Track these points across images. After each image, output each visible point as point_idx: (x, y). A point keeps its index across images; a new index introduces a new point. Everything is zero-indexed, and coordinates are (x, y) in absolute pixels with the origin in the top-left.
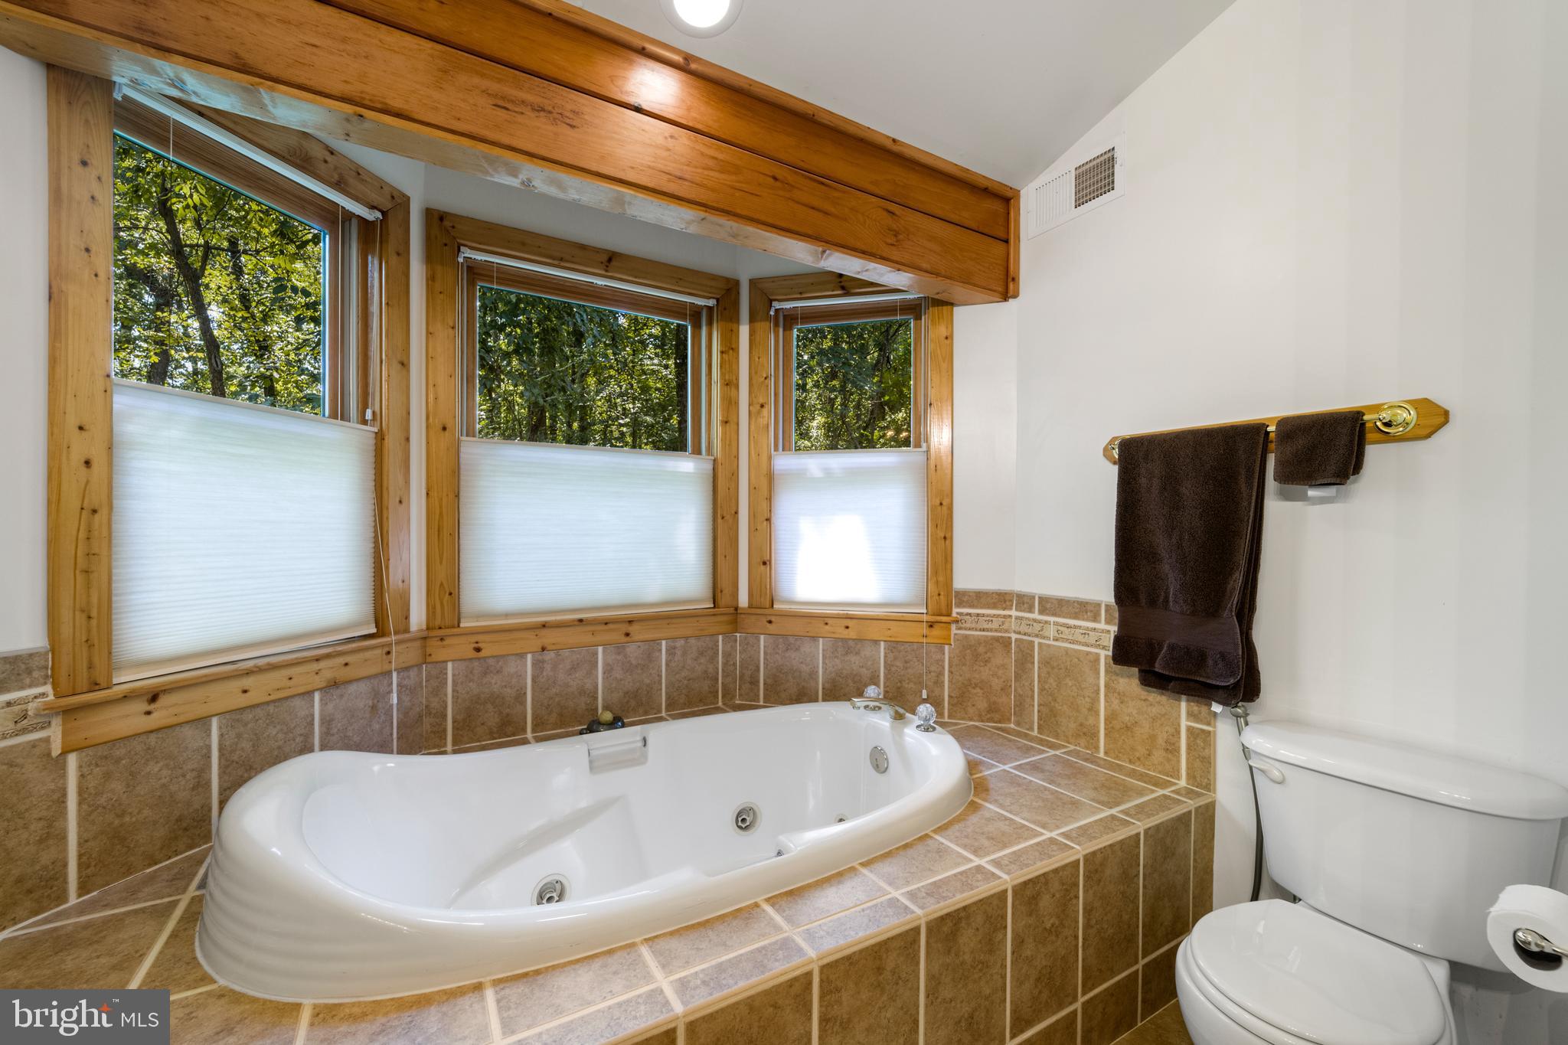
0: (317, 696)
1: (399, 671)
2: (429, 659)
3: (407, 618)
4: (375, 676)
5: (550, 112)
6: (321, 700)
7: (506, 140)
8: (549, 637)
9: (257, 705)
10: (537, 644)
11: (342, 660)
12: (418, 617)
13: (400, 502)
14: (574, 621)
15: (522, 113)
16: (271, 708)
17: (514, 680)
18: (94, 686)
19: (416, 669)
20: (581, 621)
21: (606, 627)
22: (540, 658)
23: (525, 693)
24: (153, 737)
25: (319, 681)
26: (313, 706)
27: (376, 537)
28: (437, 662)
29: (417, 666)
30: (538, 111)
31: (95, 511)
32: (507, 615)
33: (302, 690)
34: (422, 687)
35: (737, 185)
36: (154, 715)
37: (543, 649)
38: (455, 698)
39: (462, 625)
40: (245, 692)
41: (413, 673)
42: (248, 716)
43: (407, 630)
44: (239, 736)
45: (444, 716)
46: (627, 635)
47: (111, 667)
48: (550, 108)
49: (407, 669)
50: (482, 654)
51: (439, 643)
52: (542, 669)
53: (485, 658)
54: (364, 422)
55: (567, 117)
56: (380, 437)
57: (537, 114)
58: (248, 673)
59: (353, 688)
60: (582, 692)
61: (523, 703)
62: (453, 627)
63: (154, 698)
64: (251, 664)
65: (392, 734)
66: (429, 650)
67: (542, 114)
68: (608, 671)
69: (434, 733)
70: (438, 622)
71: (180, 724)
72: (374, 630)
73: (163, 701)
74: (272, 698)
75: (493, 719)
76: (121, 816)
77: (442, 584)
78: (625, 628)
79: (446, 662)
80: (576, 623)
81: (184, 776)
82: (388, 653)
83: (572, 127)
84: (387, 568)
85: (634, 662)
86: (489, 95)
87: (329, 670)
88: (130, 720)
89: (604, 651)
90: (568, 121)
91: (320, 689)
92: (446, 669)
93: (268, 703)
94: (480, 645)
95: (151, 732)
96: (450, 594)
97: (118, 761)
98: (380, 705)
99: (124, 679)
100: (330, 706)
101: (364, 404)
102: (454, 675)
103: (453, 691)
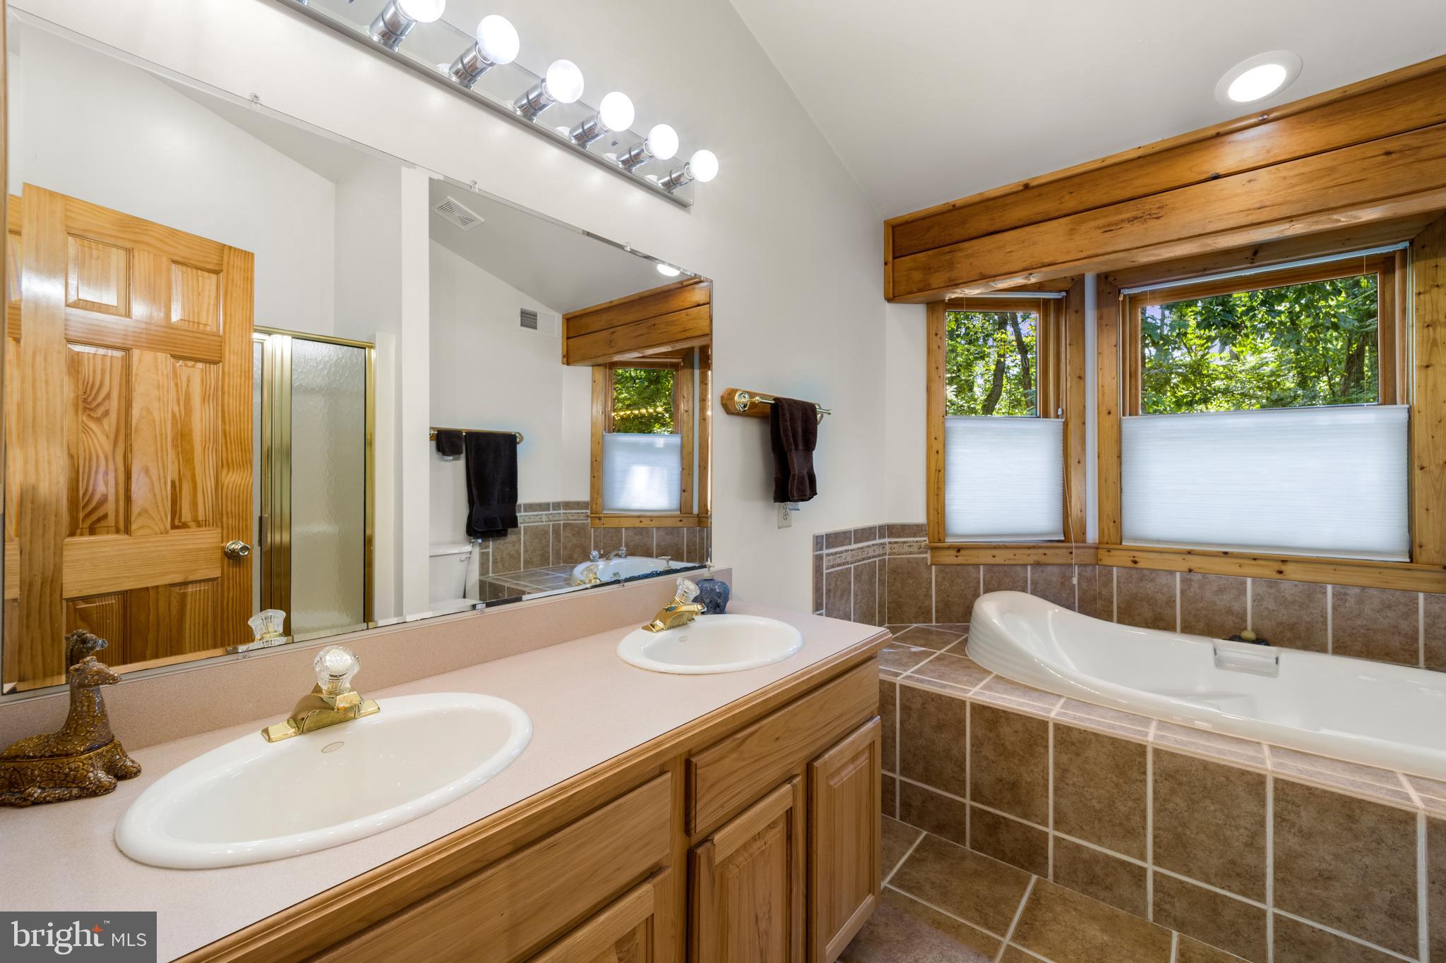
0: (1029, 568)
1: (1080, 566)
2: (1100, 563)
3: (1084, 533)
4: (1063, 565)
5: (1141, 217)
6: (1031, 571)
7: (1110, 249)
8: (1194, 562)
9: (1000, 565)
10: (1184, 566)
11: (1042, 551)
12: (1092, 535)
13: (1079, 462)
14: (1219, 552)
15: (1121, 228)
16: (1006, 568)
17: (1165, 590)
18: (940, 541)
19: (1091, 567)
20: (1226, 553)
21: (1254, 562)
22: (1188, 577)
23: (1175, 601)
24: (958, 567)
25: (1031, 559)
26: (1027, 573)
27: (1064, 484)
28: (1107, 566)
29: (1092, 565)
30: (1133, 221)
31: (939, 471)
32: (1158, 541)
33: (1020, 562)
34: (1096, 579)
35: (1332, 184)
36: (959, 558)
37: (1190, 571)
38: (1119, 592)
39: (1123, 544)
40: (994, 557)
41: (1089, 569)
42: (996, 569)
43: (1084, 541)
44: (992, 577)
45: (1112, 602)
46: (1280, 572)
47: (945, 535)
48: (1141, 215)
49: (1085, 565)
50: (1139, 565)
51: (1107, 553)
52: (1190, 586)
53: (1141, 569)
54: (1057, 417)
55: (1155, 214)
56: (1066, 424)
57: (1132, 223)
58: (995, 548)
59: (1049, 569)
60: (1229, 611)
61: (1174, 607)
62: (1117, 544)
63: (959, 551)
64: (996, 544)
65: (1074, 603)
66: (1100, 557)
67: (1135, 221)
68: (1258, 599)
69: (1104, 610)
70: (1106, 539)
71: (969, 565)
72: (1063, 538)
73: (962, 552)
74: (1005, 563)
75: (1148, 614)
76: (948, 596)
77: (1108, 515)
78: (1278, 566)
79: (1113, 566)
80: (1222, 555)
81: (970, 588)
82: (1071, 553)
83: (1158, 218)
84: (1070, 502)
85: (1290, 598)
86: (1099, 228)
87: (1035, 556)
88: (948, 558)
89: (1253, 582)
90: (1155, 216)
91: (1031, 565)
92: (1113, 571)
93: (1004, 565)
94: (1137, 559)
95: (958, 565)
96: (1114, 522)
97: (947, 573)
98: (1067, 583)
99: (950, 540)
100: (1036, 575)
101: (1058, 406)
102: (1118, 576)
103: (1117, 587)
